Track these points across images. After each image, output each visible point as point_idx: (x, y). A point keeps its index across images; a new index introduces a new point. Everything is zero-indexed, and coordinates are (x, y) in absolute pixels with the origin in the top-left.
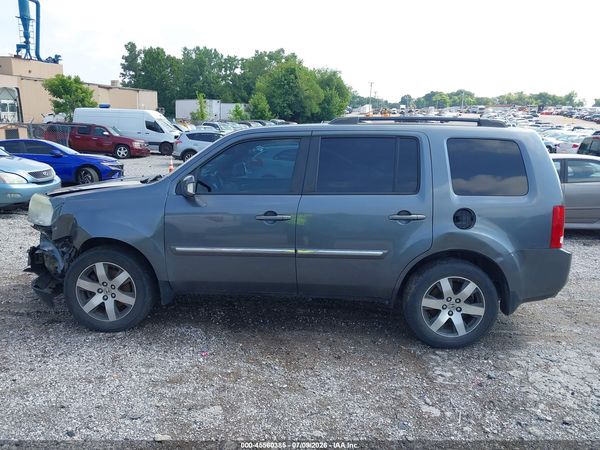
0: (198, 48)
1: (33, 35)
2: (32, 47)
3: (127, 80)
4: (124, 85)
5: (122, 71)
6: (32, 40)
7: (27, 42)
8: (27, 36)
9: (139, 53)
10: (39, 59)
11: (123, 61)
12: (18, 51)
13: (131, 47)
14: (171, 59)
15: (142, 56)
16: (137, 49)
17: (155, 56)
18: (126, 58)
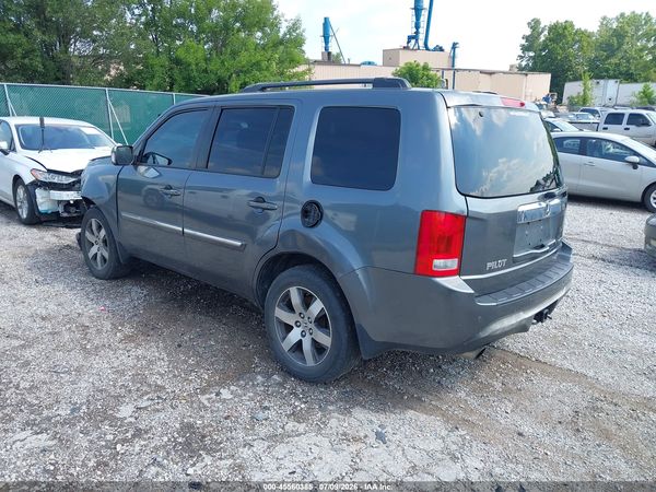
0: (622, 15)
1: (423, 24)
2: (422, 37)
3: (524, 63)
4: (521, 69)
5: (520, 53)
6: (422, 31)
7: (417, 33)
8: (417, 26)
9: (543, 30)
10: (427, 49)
11: (523, 42)
12: (408, 42)
13: (535, 24)
14: (580, 33)
15: (546, 33)
16: (542, 26)
17: (560, 32)
18: (527, 38)
